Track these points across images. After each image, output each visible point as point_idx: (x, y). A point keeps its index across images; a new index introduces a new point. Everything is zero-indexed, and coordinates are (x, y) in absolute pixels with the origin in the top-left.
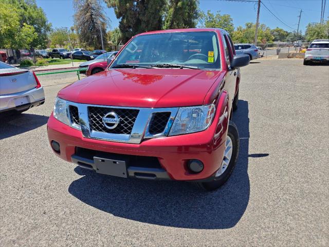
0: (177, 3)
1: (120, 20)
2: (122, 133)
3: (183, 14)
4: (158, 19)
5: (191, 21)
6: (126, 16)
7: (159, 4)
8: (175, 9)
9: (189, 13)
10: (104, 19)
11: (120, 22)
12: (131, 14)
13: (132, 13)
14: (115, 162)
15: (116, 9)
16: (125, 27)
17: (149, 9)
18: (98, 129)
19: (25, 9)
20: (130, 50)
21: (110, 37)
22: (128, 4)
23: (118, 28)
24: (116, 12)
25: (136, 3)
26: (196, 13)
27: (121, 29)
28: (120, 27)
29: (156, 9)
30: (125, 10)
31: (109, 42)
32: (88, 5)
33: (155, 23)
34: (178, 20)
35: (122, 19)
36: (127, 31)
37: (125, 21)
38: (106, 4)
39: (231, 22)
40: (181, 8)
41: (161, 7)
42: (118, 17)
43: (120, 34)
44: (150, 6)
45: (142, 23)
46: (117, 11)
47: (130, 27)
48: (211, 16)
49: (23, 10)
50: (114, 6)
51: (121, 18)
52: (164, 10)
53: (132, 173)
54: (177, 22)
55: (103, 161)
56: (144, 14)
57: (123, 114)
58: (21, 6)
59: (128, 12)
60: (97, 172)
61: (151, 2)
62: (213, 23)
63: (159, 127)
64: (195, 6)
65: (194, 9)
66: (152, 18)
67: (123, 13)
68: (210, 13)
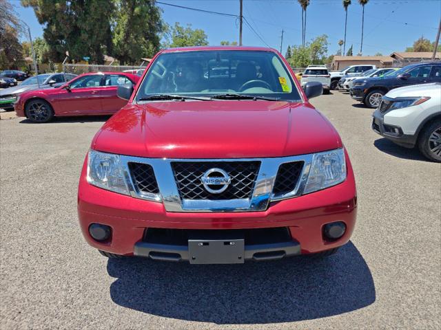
0: (133, 9)
1: (45, 26)
2: (234, 197)
3: (142, 25)
4: (107, 28)
5: (154, 35)
6: (54, 20)
8: (131, 16)
9: (149, 24)
10: (15, 23)
11: (45, 30)
12: (63, 19)
13: (66, 17)
14: (228, 243)
15: (37, 9)
16: (54, 37)
17: (92, 14)
18: (191, 196)
20: (157, 74)
21: (27, 51)
22: (58, 4)
23: (42, 38)
24: (38, 15)
25: (69, 3)
26: (160, 25)
27: (47, 40)
28: (45, 36)
29: (102, 15)
30: (53, 13)
31: (27, 59)
33: (103, 33)
34: (136, 32)
35: (48, 25)
36: (58, 43)
37: (54, 28)
39: (205, 39)
40: (139, 16)
41: (110, 11)
42: (41, 22)
43: (47, 48)
44: (92, 9)
45: (82, 32)
46: (40, 12)
47: (62, 37)
48: (180, 29)
50: (34, 5)
51: (46, 23)
52: (114, 16)
53: (249, 255)
54: (135, 34)
55: (205, 244)
56: (84, 20)
57: (234, 169)
59: (59, 16)
60: (192, 262)
61: (95, 4)
62: (184, 40)
63: (287, 183)
64: (158, 15)
65: (157, 18)
66: (97, 27)
67: (50, 16)
68: (179, 26)
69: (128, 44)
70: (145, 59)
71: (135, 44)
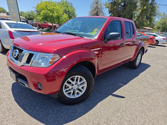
0: (144, 7)
3: (146, 13)
4: (131, 15)
5: (151, 17)
7: (133, 7)
8: (142, 10)
9: (150, 13)
10: (103, 14)
12: (116, 11)
15: (109, 9)
17: (126, 10)
19: (67, 7)
22: (115, 7)
24: (109, 11)
25: (120, 6)
26: (155, 13)
29: (131, 10)
30: (114, 10)
32: (97, 7)
35: (111, 14)
37: (113, 15)
38: (105, 6)
40: (145, 10)
42: (109, 13)
44: (127, 8)
46: (110, 10)
48: (165, 15)
49: (66, 8)
50: (108, 7)
52: (135, 10)
54: (142, 17)
56: (123, 12)
58: (66, 6)
61: (128, 6)
64: (155, 9)
65: (154, 11)
66: (127, 14)
67: (112, 11)
68: (165, 13)
69: (138, 21)
70: (144, 27)
71: (141, 21)
